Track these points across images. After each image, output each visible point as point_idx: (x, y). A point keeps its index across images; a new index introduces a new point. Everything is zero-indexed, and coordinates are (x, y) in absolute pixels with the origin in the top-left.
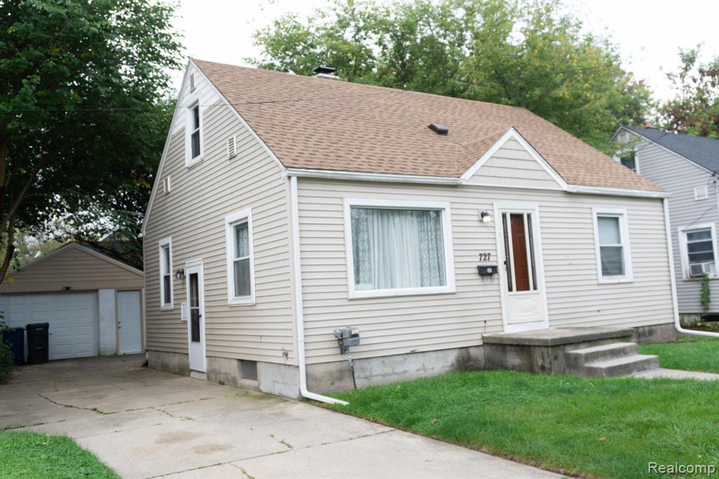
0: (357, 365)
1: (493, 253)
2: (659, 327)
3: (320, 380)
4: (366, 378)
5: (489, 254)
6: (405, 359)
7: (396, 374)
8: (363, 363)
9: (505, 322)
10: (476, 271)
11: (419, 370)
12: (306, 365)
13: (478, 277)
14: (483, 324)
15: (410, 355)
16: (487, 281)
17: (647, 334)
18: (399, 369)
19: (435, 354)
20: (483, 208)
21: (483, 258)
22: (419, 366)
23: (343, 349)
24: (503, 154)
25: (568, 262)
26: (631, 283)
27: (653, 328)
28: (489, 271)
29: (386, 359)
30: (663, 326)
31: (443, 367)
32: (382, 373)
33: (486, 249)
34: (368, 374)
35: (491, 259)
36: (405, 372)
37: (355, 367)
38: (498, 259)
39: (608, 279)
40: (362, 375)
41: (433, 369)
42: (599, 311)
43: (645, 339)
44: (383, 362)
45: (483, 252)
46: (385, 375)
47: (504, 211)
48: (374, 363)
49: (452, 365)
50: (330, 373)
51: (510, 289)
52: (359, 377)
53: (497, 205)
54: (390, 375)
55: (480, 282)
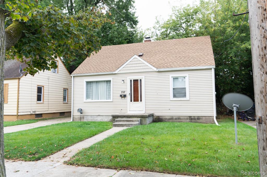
0: (85, 117)
1: (126, 91)
2: (204, 117)
3: (77, 119)
4: (87, 120)
5: (125, 91)
6: (97, 117)
7: (94, 120)
8: (86, 116)
9: (128, 110)
10: (120, 96)
11: (101, 120)
12: (73, 116)
13: (120, 97)
14: (121, 110)
15: (99, 116)
16: (123, 99)
17: (196, 119)
18: (95, 119)
19: (105, 116)
20: (123, 79)
21: (122, 92)
22: (101, 119)
23: (81, 113)
24: (131, 63)
25: (157, 93)
26: (189, 100)
27: (200, 117)
28: (123, 96)
29: (92, 116)
30: (207, 117)
31: (108, 120)
32: (91, 119)
33: (123, 90)
34: (87, 119)
35: (125, 93)
36: (97, 120)
37: (84, 117)
38: (128, 92)
39: (175, 99)
40: (86, 119)
41: (104, 120)
42: (169, 109)
43: (195, 121)
44: (91, 117)
45: (123, 91)
46: (92, 120)
47: (131, 79)
48: (89, 117)
49: (110, 120)
50: (79, 118)
51: (131, 101)
52: (85, 119)
53: (128, 77)
54: (93, 120)
55: (121, 99)
